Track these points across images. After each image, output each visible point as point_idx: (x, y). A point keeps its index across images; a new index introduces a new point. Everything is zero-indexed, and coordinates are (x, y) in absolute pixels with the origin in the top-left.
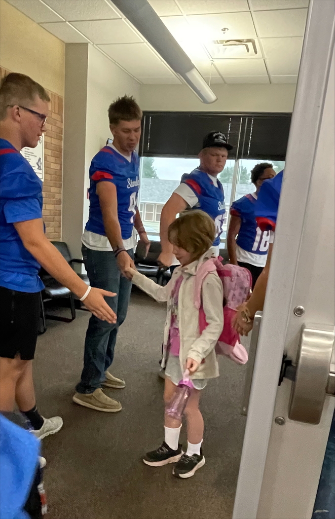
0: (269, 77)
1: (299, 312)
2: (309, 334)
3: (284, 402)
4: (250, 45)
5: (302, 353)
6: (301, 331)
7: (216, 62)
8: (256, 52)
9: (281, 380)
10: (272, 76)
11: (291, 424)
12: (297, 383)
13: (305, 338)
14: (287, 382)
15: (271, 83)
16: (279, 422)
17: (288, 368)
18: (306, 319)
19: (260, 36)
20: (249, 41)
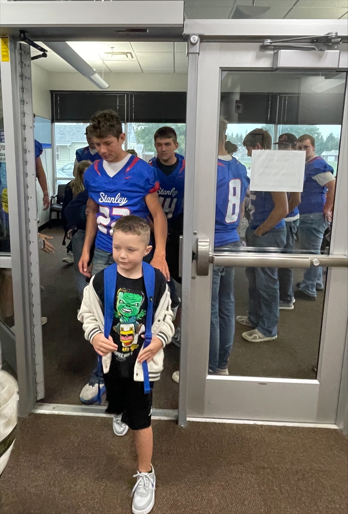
0: (142, 70)
1: (195, 234)
2: (200, 242)
3: (194, 271)
4: (129, 55)
5: (199, 249)
6: (197, 241)
7: (105, 62)
8: (133, 57)
9: (192, 261)
10: (143, 69)
11: (198, 278)
12: (198, 261)
13: (199, 243)
14: (194, 261)
15: (143, 72)
16: (193, 278)
17: (195, 256)
18: (198, 236)
19: (135, 51)
20: (128, 53)
